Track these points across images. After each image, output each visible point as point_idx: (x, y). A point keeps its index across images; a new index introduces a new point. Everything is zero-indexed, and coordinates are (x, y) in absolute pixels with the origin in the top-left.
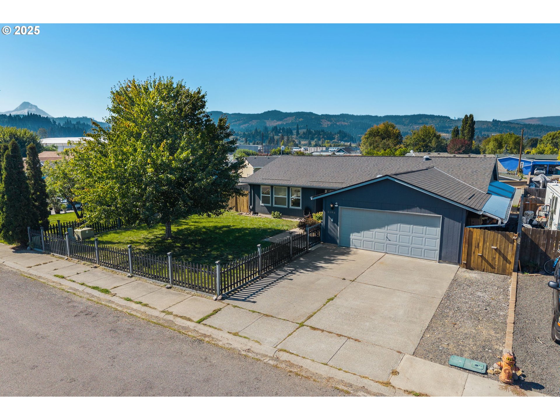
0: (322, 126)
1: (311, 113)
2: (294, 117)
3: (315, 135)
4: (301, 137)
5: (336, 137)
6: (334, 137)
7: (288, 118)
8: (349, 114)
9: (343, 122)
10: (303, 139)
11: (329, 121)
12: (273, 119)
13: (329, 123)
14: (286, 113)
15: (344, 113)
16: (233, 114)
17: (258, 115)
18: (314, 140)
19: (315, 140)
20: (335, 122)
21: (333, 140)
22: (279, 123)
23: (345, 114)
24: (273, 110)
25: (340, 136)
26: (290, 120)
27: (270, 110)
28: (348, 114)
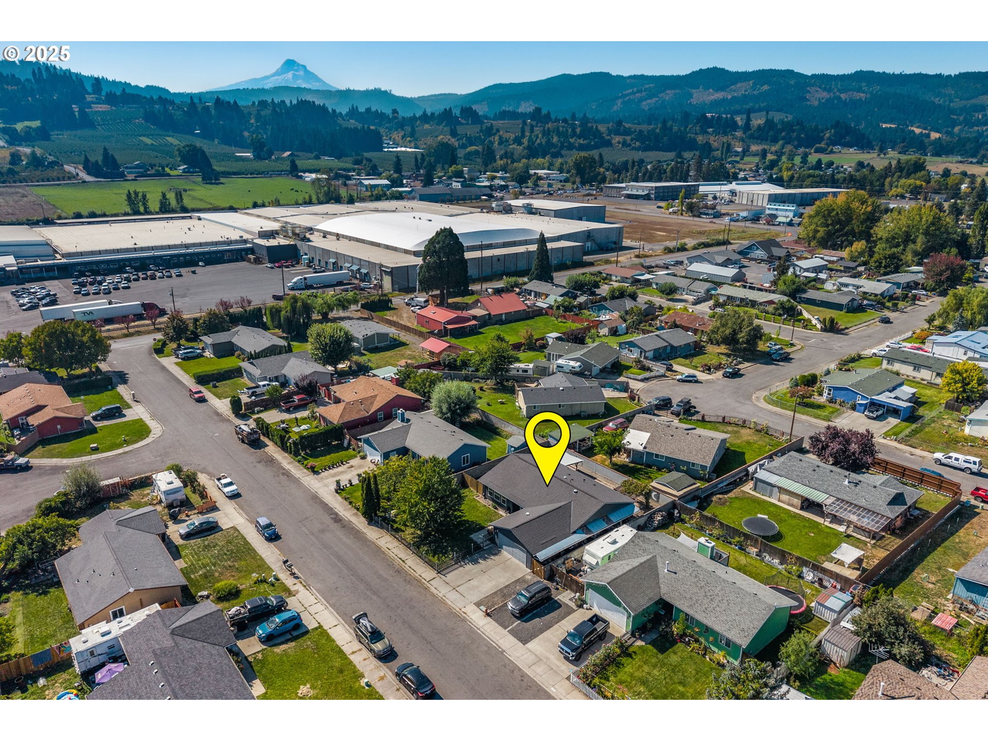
0: (808, 103)
1: (790, 73)
2: (751, 82)
3: (782, 131)
4: (752, 137)
5: (827, 135)
6: (822, 134)
7: (739, 85)
8: (876, 71)
9: (855, 93)
10: (755, 140)
11: (825, 89)
12: (707, 88)
13: (825, 95)
14: (737, 73)
15: (864, 69)
16: (630, 77)
17: (678, 77)
18: (777, 142)
19: (781, 142)
20: (838, 93)
21: (818, 145)
22: (719, 95)
23: (867, 72)
24: (711, 66)
25: (835, 132)
26: (741, 89)
27: (704, 67)
28: (873, 72)
